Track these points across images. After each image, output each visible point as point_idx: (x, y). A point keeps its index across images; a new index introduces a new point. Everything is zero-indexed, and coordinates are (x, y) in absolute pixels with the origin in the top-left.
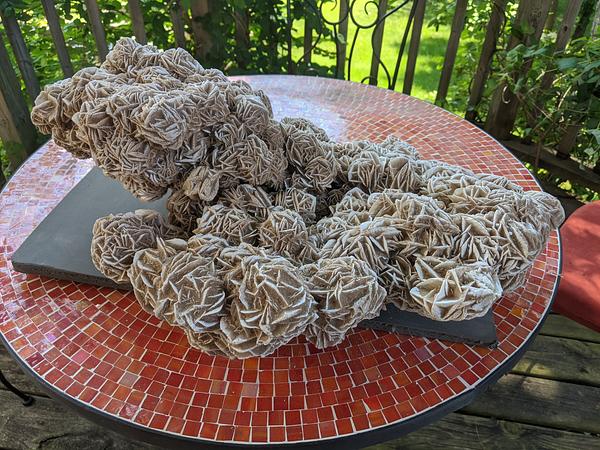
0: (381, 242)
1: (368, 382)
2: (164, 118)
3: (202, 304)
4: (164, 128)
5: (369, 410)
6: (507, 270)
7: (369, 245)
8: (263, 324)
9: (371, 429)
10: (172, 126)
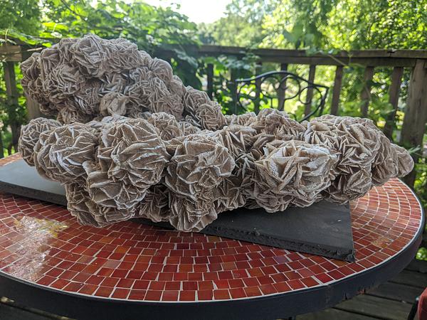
0: (239, 136)
1: (223, 270)
2: (90, 45)
3: (74, 147)
4: (89, 53)
5: (215, 287)
6: (348, 157)
7: (228, 136)
8: (113, 154)
9: (214, 300)
10: (95, 53)
